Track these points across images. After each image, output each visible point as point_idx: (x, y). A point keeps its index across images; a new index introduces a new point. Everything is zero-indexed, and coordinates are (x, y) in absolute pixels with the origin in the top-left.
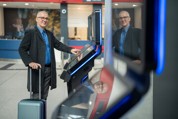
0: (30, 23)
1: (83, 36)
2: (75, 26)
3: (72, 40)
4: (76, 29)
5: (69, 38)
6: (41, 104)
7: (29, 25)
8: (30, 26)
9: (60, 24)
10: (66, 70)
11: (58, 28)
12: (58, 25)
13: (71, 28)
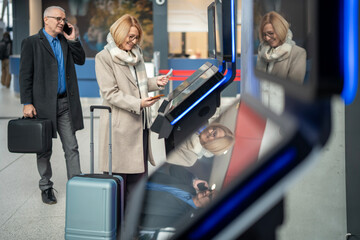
0: (93, 26)
1: (198, 49)
2: (183, 30)
3: (176, 59)
4: (184, 35)
5: (170, 55)
6: (113, 185)
7: (90, 29)
8: (93, 30)
9: (152, 26)
10: (163, 115)
11: (149, 34)
12: (148, 28)
13: (174, 33)
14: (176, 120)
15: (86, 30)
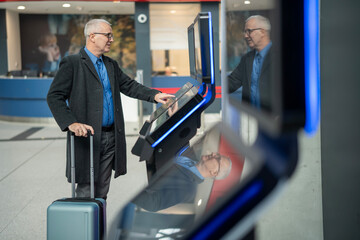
0: (74, 44)
1: (181, 67)
2: (167, 48)
3: (159, 76)
4: (167, 53)
5: (153, 73)
6: (95, 208)
7: (71, 48)
8: (74, 49)
9: (135, 44)
10: (144, 137)
11: (132, 51)
12: (131, 46)
13: (158, 51)
14: (156, 143)
15: (67, 50)
